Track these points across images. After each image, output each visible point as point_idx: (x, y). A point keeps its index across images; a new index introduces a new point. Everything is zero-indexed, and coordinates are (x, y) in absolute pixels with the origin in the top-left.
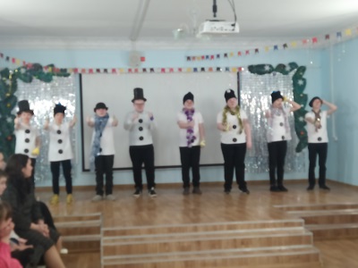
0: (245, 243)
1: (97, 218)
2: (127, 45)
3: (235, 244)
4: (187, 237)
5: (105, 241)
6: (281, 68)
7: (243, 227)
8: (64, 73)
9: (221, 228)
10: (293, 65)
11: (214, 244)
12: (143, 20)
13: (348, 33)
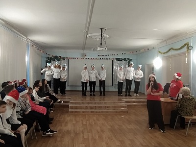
0: (109, 107)
1: (70, 99)
2: (82, 51)
3: (105, 107)
4: (93, 105)
5: (70, 105)
6: (125, 59)
7: (108, 103)
8: (64, 59)
9: (102, 103)
10: (128, 59)
11: (100, 107)
12: (85, 45)
13: (142, 51)
